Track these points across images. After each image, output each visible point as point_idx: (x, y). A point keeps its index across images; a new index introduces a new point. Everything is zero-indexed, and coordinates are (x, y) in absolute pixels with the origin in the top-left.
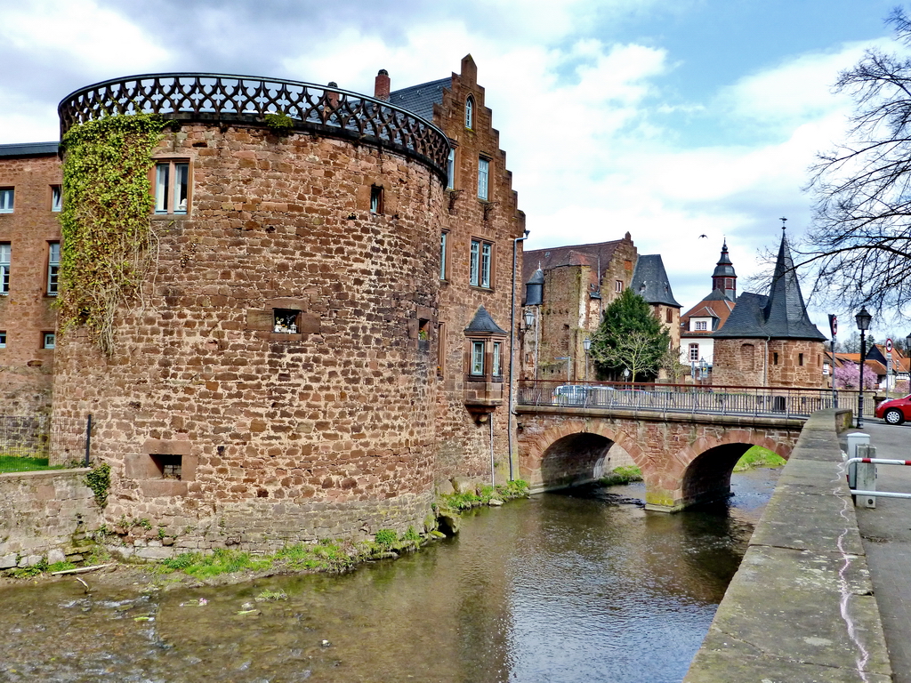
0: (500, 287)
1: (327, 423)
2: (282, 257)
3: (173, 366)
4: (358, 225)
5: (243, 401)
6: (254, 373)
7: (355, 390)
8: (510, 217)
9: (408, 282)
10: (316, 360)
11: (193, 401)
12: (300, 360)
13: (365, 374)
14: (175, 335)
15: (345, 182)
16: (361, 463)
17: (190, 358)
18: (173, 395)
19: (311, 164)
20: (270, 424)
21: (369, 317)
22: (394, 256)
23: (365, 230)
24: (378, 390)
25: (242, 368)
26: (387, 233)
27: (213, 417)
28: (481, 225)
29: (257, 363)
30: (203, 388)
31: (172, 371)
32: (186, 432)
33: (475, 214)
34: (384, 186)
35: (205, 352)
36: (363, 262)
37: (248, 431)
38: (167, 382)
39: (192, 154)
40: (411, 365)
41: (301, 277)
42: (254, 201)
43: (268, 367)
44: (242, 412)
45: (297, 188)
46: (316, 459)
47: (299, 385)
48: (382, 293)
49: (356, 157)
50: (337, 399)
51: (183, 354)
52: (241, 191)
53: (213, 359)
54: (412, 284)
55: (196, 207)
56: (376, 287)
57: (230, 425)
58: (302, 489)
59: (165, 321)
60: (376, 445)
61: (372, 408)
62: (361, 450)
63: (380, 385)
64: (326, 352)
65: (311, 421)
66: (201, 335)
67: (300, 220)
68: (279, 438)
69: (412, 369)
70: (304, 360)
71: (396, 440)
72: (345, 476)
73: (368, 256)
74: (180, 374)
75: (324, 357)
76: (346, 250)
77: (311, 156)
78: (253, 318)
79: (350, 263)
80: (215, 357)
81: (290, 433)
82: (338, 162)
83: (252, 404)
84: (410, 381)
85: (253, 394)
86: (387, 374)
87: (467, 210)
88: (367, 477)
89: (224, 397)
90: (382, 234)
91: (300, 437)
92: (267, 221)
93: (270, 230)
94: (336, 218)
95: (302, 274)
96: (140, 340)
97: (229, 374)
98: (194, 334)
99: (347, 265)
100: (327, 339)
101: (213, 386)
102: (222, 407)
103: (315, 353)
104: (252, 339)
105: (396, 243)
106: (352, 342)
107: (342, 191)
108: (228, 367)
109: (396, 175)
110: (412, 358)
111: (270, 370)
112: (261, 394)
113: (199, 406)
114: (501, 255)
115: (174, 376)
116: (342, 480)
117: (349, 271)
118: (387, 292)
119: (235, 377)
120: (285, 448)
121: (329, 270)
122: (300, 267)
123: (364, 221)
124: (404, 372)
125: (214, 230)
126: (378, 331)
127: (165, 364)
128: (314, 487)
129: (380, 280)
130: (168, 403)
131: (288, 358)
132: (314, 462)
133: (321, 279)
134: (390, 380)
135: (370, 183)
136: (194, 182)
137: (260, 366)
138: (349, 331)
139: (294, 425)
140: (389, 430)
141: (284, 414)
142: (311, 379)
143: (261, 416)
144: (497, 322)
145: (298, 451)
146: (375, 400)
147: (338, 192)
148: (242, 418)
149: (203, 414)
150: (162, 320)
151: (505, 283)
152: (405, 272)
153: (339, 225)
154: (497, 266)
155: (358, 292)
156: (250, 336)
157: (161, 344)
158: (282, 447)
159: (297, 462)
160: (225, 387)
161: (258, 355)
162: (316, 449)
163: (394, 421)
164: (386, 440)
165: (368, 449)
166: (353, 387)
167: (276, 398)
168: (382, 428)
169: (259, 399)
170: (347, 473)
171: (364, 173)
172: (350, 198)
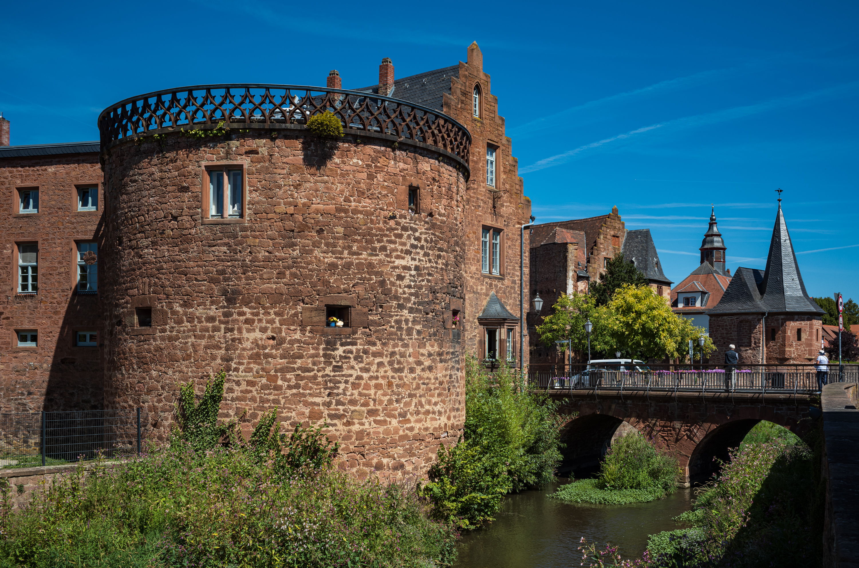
0: (509, 274)
1: (377, 410)
2: (331, 257)
3: (235, 361)
4: (398, 224)
5: (302, 391)
6: (310, 365)
7: (401, 378)
8: (517, 204)
9: (442, 275)
10: (366, 352)
11: (255, 393)
12: (351, 352)
13: (408, 363)
14: (236, 332)
15: (386, 184)
16: (408, 447)
17: (251, 352)
18: (236, 388)
19: (355, 168)
20: (326, 412)
21: (411, 310)
22: (431, 252)
23: (405, 229)
24: (420, 378)
25: (299, 361)
26: (424, 230)
27: (273, 408)
28: (491, 213)
29: (313, 356)
30: (264, 381)
31: (234, 366)
32: (248, 421)
33: (485, 203)
34: (420, 185)
35: (264, 347)
36: (403, 258)
37: (307, 419)
38: (230, 375)
39: (245, 162)
40: (447, 353)
41: (349, 274)
42: (304, 205)
43: (322, 359)
44: (300, 402)
45: (343, 191)
46: (368, 444)
47: (351, 376)
48: (420, 288)
49: (395, 159)
50: (385, 387)
51: (244, 349)
52: (292, 196)
53: (272, 353)
54: (445, 277)
55: (250, 212)
56: (416, 281)
57: (289, 414)
58: (357, 472)
59: (226, 319)
60: (420, 429)
61: (415, 395)
62: (407, 435)
63: (422, 373)
64: (374, 344)
65: (363, 408)
66: (260, 331)
67: (347, 221)
68: (335, 425)
69: (448, 357)
70: (354, 351)
71: (436, 424)
72: (395, 459)
73: (408, 252)
74: (242, 368)
75: (373, 349)
76: (388, 248)
77: (355, 160)
78: (308, 314)
79: (393, 259)
80: (274, 351)
81: (345, 420)
82: (379, 164)
83: (310, 395)
84: (446, 369)
85: (310, 385)
86: (427, 363)
87: (478, 199)
88: (414, 459)
89: (284, 388)
90: (419, 231)
91: (353, 424)
92: (317, 222)
93: (320, 232)
94: (379, 218)
95: (351, 272)
96: (202, 337)
97: (287, 367)
98: (254, 330)
99: (390, 262)
100: (375, 332)
101: (273, 379)
102: (282, 398)
103: (364, 345)
104: (307, 334)
105: (431, 239)
106: (397, 335)
107: (384, 192)
108: (286, 361)
109: (430, 175)
110: (447, 348)
111: (325, 363)
112: (317, 385)
113: (261, 397)
114: (510, 243)
115: (236, 370)
116: (392, 463)
117: (392, 268)
118: (425, 286)
119: (293, 369)
120: (341, 434)
121: (374, 267)
122: (348, 266)
123: (403, 220)
124: (441, 361)
125: (269, 233)
126: (419, 323)
127: (227, 359)
128: (367, 469)
129: (419, 275)
130: (231, 395)
131: (340, 351)
132: (367, 447)
133: (367, 276)
134: (430, 368)
135: (408, 184)
136: (248, 188)
137: (316, 359)
138: (393, 324)
139: (348, 413)
140: (431, 415)
141: (338, 403)
142: (362, 370)
143: (318, 405)
144: (508, 308)
145: (352, 436)
146: (418, 388)
147: (380, 193)
148: (301, 407)
149: (265, 405)
150: (222, 318)
151: (514, 269)
152: (440, 266)
153: (381, 225)
154: (506, 253)
155: (400, 288)
156: (306, 331)
157: (222, 340)
158: (338, 434)
159: (352, 447)
160: (284, 379)
161: (313, 349)
162: (368, 434)
163: (434, 407)
164: (428, 424)
165: (413, 433)
166: (399, 376)
167: (331, 388)
168: (424, 413)
169: (316, 389)
170: (396, 456)
171: (402, 174)
172: (391, 198)
